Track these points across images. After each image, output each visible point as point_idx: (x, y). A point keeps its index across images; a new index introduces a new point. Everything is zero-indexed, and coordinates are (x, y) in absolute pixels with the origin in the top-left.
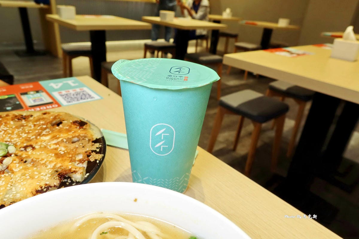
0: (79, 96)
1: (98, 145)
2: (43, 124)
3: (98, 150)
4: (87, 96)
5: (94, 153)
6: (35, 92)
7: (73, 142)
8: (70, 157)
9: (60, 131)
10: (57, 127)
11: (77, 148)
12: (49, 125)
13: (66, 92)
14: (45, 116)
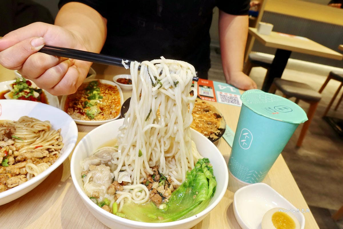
0: (231, 100)
1: (219, 131)
2: (200, 108)
3: (217, 134)
4: (237, 101)
5: (214, 134)
6: (207, 87)
7: (208, 124)
8: (202, 130)
9: (205, 115)
10: (205, 113)
11: (208, 127)
12: (202, 110)
13: (225, 94)
14: (203, 104)
